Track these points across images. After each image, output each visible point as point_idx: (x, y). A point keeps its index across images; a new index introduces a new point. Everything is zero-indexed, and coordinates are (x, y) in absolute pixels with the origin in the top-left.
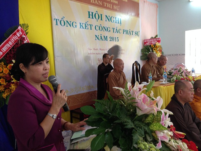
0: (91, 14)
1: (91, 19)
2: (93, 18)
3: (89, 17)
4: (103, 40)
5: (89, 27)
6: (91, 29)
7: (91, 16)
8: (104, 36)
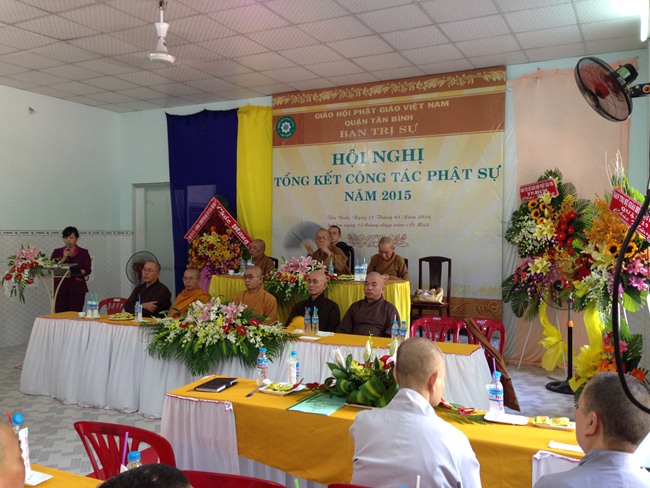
0: (339, 157)
1: (339, 166)
2: (342, 163)
3: (335, 163)
4: (364, 198)
5: (334, 180)
6: (337, 183)
7: (338, 162)
8: (368, 193)
